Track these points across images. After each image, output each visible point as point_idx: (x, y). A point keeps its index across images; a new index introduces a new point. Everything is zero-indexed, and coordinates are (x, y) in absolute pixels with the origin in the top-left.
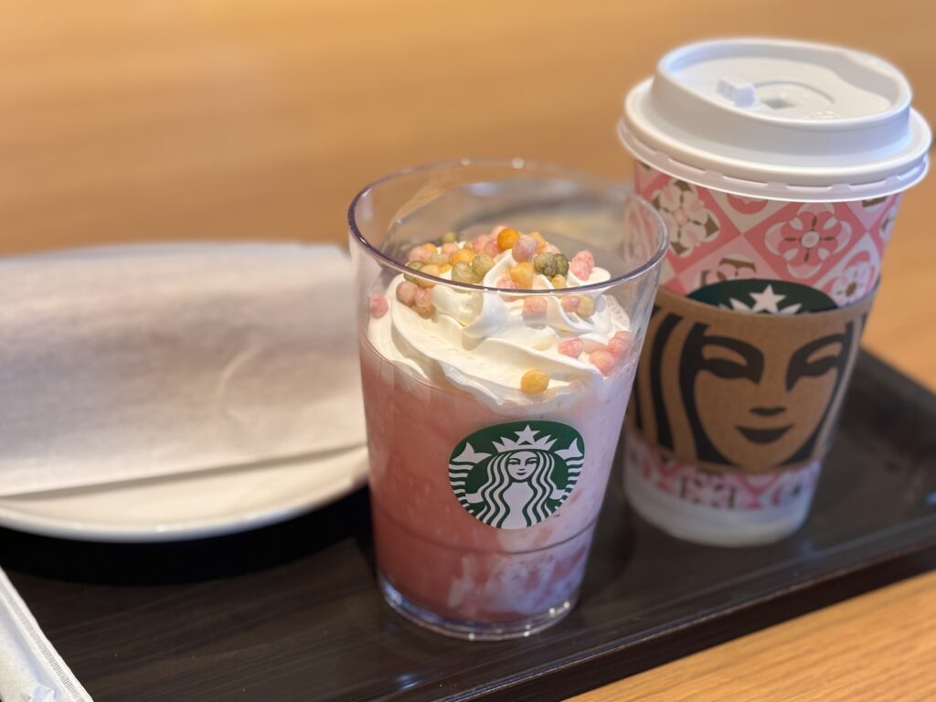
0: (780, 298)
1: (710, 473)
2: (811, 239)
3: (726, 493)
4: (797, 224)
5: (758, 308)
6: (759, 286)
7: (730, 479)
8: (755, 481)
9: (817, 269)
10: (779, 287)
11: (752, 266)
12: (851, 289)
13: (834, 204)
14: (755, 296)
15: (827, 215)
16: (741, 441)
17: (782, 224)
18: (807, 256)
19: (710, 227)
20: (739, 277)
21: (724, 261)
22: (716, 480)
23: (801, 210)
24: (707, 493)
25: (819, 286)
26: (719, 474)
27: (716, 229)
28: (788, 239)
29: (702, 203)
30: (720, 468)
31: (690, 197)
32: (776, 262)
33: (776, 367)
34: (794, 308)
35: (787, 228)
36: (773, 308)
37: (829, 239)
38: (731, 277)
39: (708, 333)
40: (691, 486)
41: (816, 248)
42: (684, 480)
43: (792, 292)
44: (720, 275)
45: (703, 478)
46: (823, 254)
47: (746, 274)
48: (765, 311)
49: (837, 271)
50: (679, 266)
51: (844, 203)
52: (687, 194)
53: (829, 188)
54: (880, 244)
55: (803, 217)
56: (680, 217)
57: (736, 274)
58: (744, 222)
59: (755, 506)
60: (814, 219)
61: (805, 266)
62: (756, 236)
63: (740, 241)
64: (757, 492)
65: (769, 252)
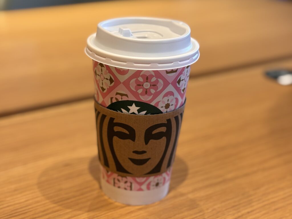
0: (138, 108)
1: (122, 177)
2: (147, 85)
3: (129, 184)
4: (141, 79)
5: (131, 112)
6: (130, 103)
7: (129, 179)
8: (139, 180)
9: (151, 97)
10: (138, 104)
11: (126, 95)
12: (167, 106)
14: (129, 107)
15: (152, 76)
16: (131, 164)
17: (135, 79)
18: (146, 92)
19: (111, 81)
20: (123, 100)
21: (117, 94)
22: (124, 179)
23: (142, 74)
24: (122, 184)
25: (153, 104)
26: (126, 177)
27: (114, 81)
28: (138, 85)
29: (108, 71)
30: (125, 174)
33: (140, 135)
34: (144, 112)
35: (137, 81)
36: (136, 112)
37: (154, 85)
38: (120, 100)
39: (115, 121)
40: (116, 181)
41: (149, 89)
42: (114, 179)
43: (142, 106)
44: (116, 99)
45: (120, 178)
46: (153, 91)
47: (125, 99)
48: (133, 113)
49: (159, 98)
50: (104, 96)
51: (157, 71)
52: (103, 68)
53: (150, 65)
54: (178, 89)
55: (143, 76)
56: (102, 77)
57: (122, 99)
59: (140, 190)
60: (147, 77)
61: (146, 96)
62: (126, 84)
63: (121, 86)
64: (141, 184)
65: (132, 90)
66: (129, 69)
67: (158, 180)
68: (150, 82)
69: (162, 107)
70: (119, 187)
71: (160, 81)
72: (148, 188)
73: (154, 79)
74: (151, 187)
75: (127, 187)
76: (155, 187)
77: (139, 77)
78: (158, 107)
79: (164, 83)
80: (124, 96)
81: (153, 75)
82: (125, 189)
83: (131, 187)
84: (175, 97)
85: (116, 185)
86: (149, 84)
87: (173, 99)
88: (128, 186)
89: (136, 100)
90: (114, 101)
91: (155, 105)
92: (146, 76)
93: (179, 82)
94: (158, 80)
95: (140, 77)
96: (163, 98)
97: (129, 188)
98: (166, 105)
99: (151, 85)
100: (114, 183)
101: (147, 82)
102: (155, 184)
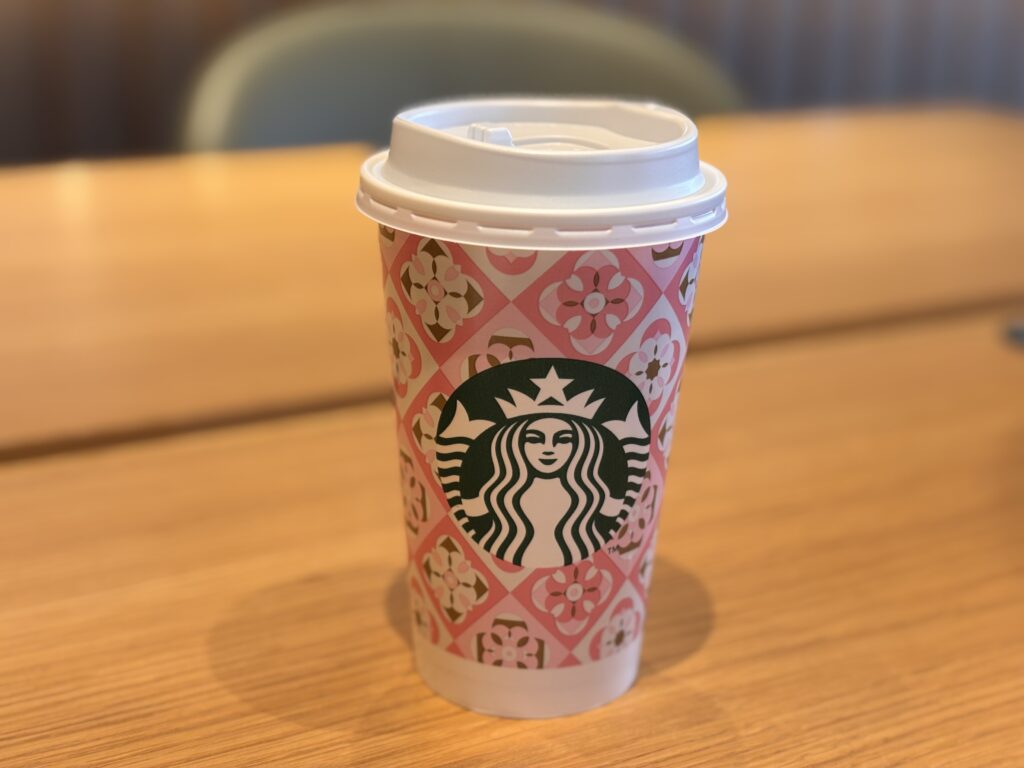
0: (567, 382)
2: (595, 303)
4: (576, 283)
6: (540, 367)
10: (565, 367)
11: (528, 343)
13: (615, 252)
14: (537, 382)
15: (611, 271)
17: (557, 285)
18: (594, 325)
20: (513, 360)
21: (495, 340)
27: (480, 299)
28: (566, 304)
31: (444, 262)
32: (557, 335)
35: (564, 290)
37: (617, 302)
38: (505, 360)
41: (603, 314)
44: (491, 358)
46: (613, 321)
47: (522, 354)
49: (632, 343)
51: (626, 250)
52: (439, 259)
53: (609, 232)
55: (581, 273)
57: (511, 357)
58: (512, 286)
62: (528, 302)
63: (511, 311)
65: (547, 322)
66: (536, 252)
67: (622, 623)
68: (606, 291)
69: (639, 373)
70: (498, 663)
71: (636, 284)
72: (595, 654)
73: (617, 281)
74: (604, 649)
75: (525, 659)
76: (612, 646)
77: (569, 277)
78: (627, 375)
79: (645, 293)
80: (519, 344)
81: (612, 266)
82: (521, 665)
83: (540, 655)
84: (674, 338)
85: (486, 655)
86: (600, 298)
87: (667, 347)
88: (529, 655)
89: (562, 356)
90: (483, 365)
91: (618, 366)
92: (594, 270)
93: (683, 289)
94: (629, 284)
95: (573, 276)
96: (641, 344)
97: (534, 661)
98: (650, 364)
99: (607, 302)
100: (481, 650)
101: (596, 290)
102: (613, 637)
